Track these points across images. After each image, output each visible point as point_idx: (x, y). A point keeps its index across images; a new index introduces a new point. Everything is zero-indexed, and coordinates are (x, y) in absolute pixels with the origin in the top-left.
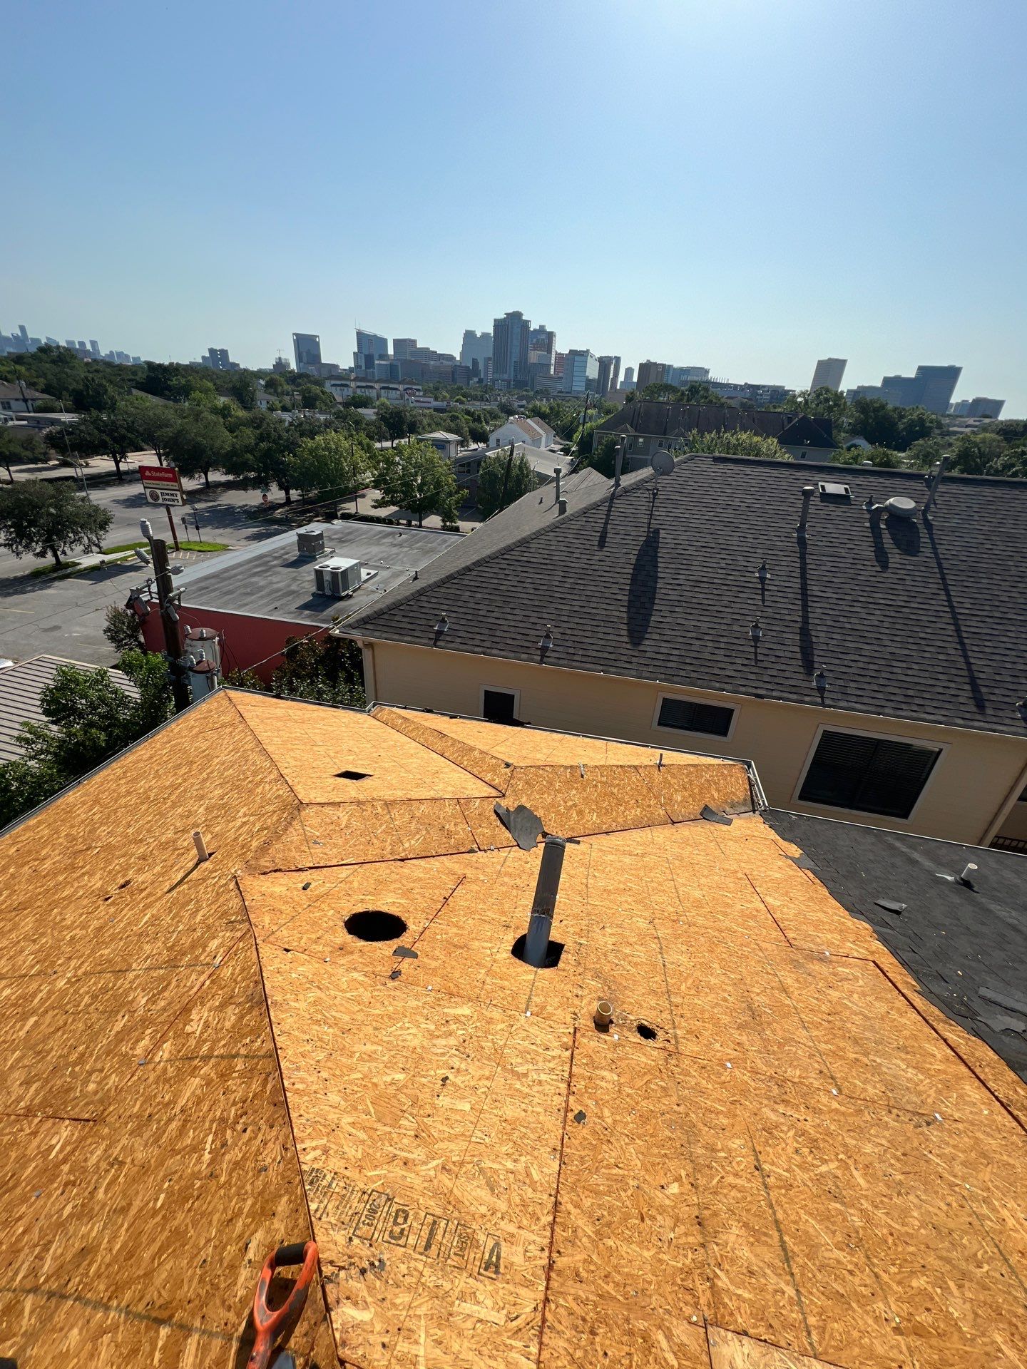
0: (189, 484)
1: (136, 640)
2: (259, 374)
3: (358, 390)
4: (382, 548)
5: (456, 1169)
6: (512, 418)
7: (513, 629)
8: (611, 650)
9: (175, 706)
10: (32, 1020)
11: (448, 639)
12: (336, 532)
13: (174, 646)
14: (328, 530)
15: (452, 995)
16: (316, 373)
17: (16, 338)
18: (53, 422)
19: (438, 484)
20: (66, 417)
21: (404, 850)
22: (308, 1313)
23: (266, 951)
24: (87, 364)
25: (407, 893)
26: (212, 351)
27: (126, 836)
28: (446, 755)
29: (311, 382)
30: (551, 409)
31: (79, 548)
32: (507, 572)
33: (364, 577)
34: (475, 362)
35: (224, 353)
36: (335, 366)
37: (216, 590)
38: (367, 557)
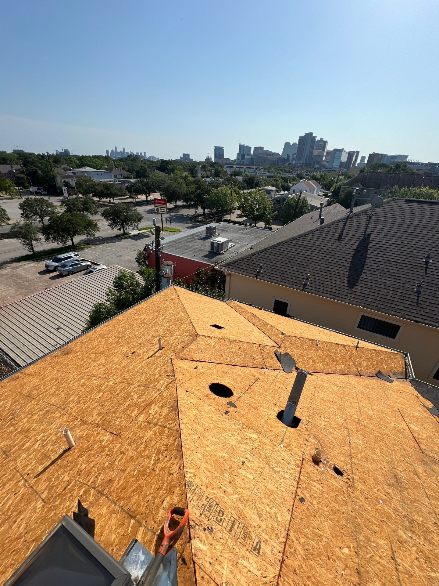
0: (170, 206)
1: (145, 263)
2: (200, 163)
3: (237, 169)
4: (239, 235)
5: (245, 502)
6: (302, 180)
7: (291, 274)
8: (338, 289)
9: (156, 289)
10: (102, 393)
11: (262, 275)
12: (221, 227)
13: (158, 267)
14: (218, 226)
15: (249, 428)
16: (221, 162)
17: (121, 152)
18: (129, 182)
19: (265, 209)
20: (133, 180)
21: (235, 362)
22: (183, 537)
23: (179, 389)
24: (142, 161)
25: (235, 380)
26: (184, 154)
27: (136, 335)
28: (256, 325)
29: (219, 166)
30: (321, 176)
31: (131, 228)
32: (292, 249)
33: (230, 246)
34: (288, 156)
35: (188, 155)
36: (229, 159)
37: (174, 247)
38: (232, 238)
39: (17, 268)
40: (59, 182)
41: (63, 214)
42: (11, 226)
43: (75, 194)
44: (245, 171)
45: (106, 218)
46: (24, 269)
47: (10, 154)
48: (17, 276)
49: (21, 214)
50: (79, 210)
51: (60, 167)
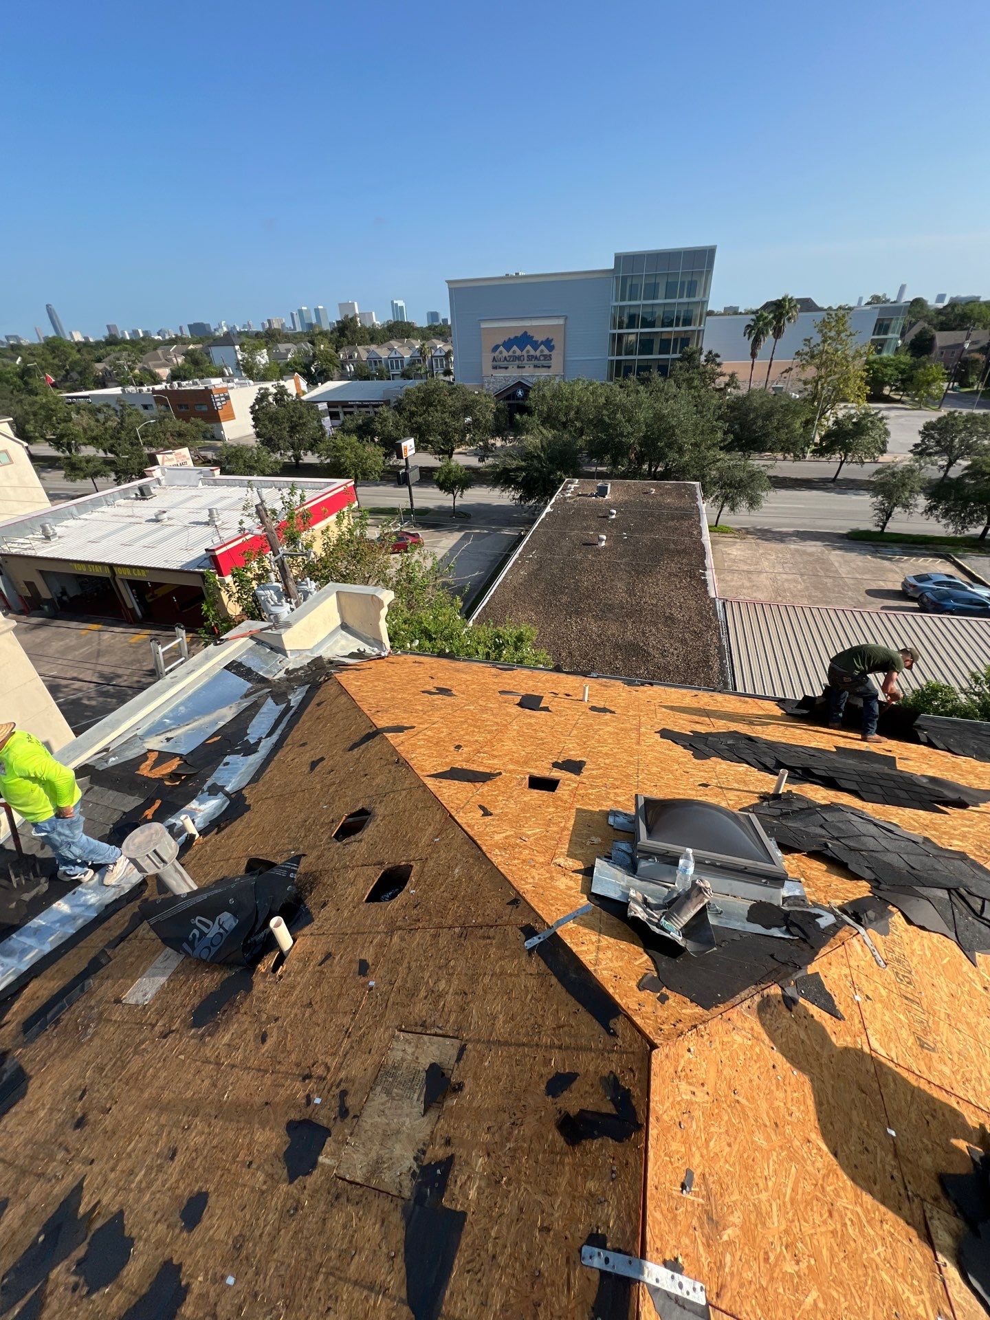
48: (824, 563)
49: (916, 446)
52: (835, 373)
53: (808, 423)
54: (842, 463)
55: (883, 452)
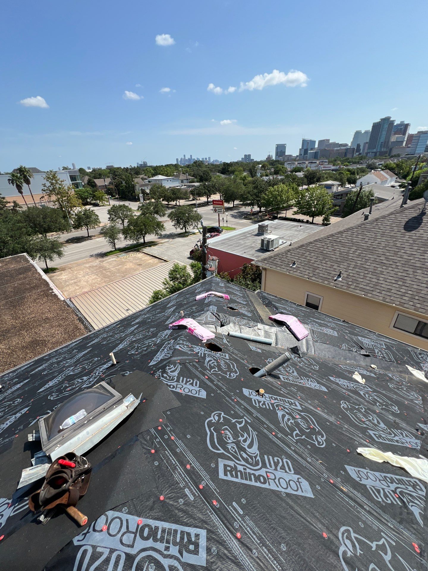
0: (226, 205)
2: (259, 163)
3: (298, 165)
4: (292, 232)
6: (373, 171)
12: (274, 224)
13: (204, 261)
14: (271, 223)
16: (282, 160)
17: (189, 159)
18: (193, 186)
19: (324, 205)
20: (196, 184)
24: (206, 165)
26: (245, 156)
29: (279, 164)
30: (398, 164)
31: (192, 227)
33: (280, 243)
34: (358, 146)
35: (249, 155)
36: (290, 156)
37: (227, 244)
38: (284, 235)
39: (103, 261)
40: (137, 190)
41: (138, 217)
42: (101, 228)
43: (148, 199)
44: (306, 167)
45: (171, 219)
46: (108, 262)
47: (104, 170)
48: (102, 268)
49: (109, 218)
50: (151, 213)
51: (139, 177)
52: (65, 197)
53: (65, 217)
54: (87, 229)
55: (100, 222)
